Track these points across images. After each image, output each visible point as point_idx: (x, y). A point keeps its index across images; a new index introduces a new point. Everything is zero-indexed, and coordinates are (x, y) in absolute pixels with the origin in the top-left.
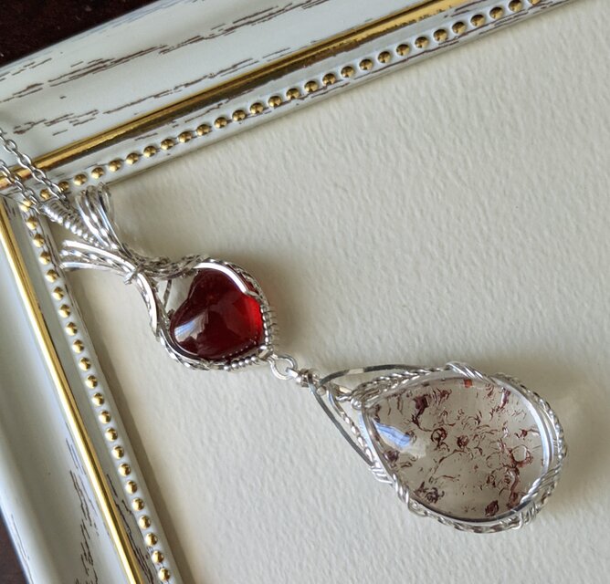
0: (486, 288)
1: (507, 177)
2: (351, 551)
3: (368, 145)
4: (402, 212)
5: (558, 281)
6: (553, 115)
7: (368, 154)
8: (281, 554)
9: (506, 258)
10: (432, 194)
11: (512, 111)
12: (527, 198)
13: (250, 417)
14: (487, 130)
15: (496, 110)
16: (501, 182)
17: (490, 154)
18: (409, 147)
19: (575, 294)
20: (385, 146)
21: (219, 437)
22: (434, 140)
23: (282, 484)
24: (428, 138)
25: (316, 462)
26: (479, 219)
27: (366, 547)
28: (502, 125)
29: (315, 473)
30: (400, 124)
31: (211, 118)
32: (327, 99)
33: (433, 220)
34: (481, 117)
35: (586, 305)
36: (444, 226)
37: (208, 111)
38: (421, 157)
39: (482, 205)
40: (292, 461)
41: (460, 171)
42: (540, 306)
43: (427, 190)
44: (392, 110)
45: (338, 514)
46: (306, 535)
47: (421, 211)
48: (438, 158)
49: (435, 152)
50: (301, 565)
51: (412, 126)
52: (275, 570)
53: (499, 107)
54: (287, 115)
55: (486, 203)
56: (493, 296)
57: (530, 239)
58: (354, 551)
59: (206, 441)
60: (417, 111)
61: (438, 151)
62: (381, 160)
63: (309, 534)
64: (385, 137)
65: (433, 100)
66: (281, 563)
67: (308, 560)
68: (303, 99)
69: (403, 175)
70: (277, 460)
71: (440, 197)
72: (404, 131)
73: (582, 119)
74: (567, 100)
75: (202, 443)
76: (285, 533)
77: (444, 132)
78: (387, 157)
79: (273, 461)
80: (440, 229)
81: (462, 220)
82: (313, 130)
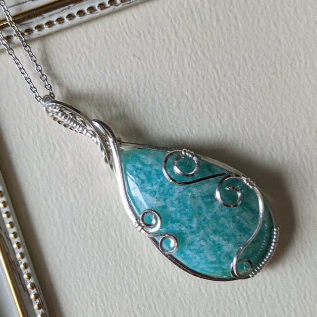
0: (217, 118)
1: (232, 56)
2: (135, 265)
3: (153, 33)
4: (172, 73)
5: (258, 116)
6: (259, 21)
7: (153, 39)
8: (95, 266)
9: (229, 101)
10: (189, 63)
11: (235, 18)
12: (242, 68)
13: (80, 187)
14: (221, 28)
15: (227, 17)
16: (228, 58)
17: (222, 42)
18: (176, 36)
19: (267, 123)
20: (163, 34)
21: (62, 198)
22: (191, 33)
23: (97, 226)
24: (188, 31)
25: (117, 214)
26: (215, 79)
27: (144, 263)
28: (230, 26)
29: (117, 220)
30: (172, 23)
31: (64, 15)
32: (131, 7)
33: (189, 78)
34: (218, 20)
35: (273, 130)
36: (195, 82)
37: (63, 11)
38: (184, 42)
39: (217, 70)
40: (103, 213)
41: (205, 51)
42: (247, 129)
43: (186, 61)
44: (168, 14)
45: (129, 244)
46: (110, 255)
47: (183, 73)
48: (193, 43)
49: (191, 40)
50: (106, 273)
51: (179, 24)
52: (92, 276)
53: (228, 15)
54: (108, 14)
55: (219, 70)
56: (221, 123)
57: (243, 91)
58: (137, 265)
59: (54, 200)
60: (182, 15)
61: (193, 39)
62: (160, 42)
63: (112, 255)
64: (163, 29)
65: (191, 9)
66: (95, 271)
67: (111, 270)
68: (117, 6)
69: (172, 52)
70: (95, 212)
71: (193, 65)
72: (175, 27)
73: (275, 24)
74: (267, 13)
75: (52, 200)
76: (98, 254)
77: (197, 28)
78: (164, 41)
79: (93, 212)
80: (193, 83)
81: (205, 79)
82: (122, 24)
